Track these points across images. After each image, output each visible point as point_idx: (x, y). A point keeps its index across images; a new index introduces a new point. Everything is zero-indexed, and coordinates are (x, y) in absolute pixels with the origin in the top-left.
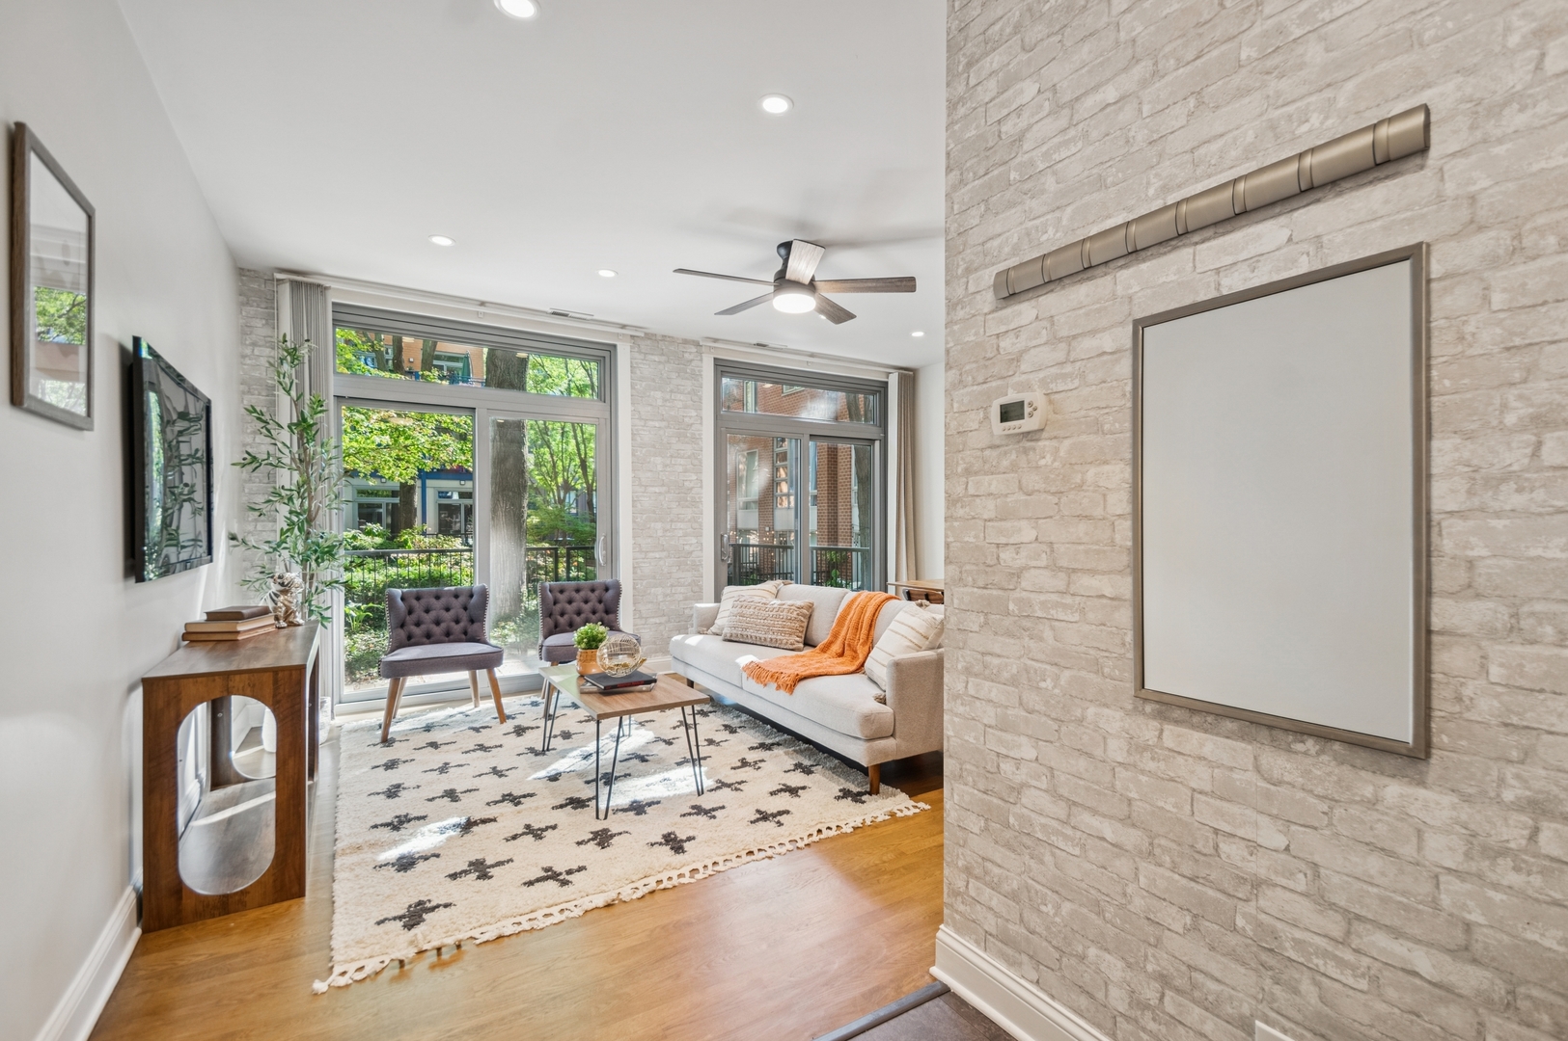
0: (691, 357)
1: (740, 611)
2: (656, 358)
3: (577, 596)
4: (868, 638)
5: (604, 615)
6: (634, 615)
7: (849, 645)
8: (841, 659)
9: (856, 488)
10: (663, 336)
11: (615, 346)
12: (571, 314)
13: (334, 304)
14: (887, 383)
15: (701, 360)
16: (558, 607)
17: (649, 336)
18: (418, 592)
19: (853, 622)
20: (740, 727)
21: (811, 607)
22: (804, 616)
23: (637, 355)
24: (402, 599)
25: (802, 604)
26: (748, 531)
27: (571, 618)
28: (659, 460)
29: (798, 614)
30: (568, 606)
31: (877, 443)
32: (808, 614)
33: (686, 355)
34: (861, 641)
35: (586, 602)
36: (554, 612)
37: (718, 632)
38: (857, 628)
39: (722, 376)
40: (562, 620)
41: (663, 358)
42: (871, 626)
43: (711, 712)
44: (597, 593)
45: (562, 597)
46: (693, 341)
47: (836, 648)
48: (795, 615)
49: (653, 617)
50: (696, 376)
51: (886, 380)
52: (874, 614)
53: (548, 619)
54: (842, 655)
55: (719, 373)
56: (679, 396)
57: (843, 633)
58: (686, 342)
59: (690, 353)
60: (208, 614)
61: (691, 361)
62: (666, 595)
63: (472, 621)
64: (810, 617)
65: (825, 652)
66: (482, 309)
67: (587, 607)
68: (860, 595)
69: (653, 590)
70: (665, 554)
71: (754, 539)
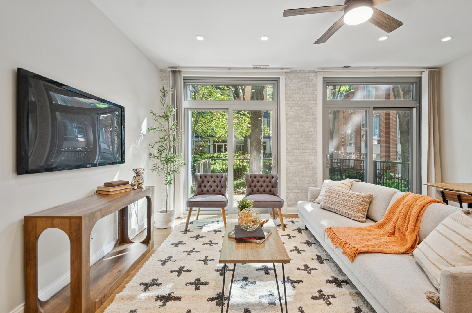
0: (312, 78)
1: (329, 194)
2: (296, 81)
3: (261, 180)
4: (415, 228)
5: (271, 188)
6: (287, 188)
7: (399, 229)
8: (392, 239)
9: (400, 136)
10: (299, 71)
11: (279, 78)
12: (260, 67)
13: (184, 77)
14: (421, 77)
15: (317, 79)
16: (253, 184)
17: (293, 72)
18: (205, 175)
19: (401, 215)
20: (326, 259)
21: (371, 198)
22: (366, 202)
23: (288, 80)
24: (200, 177)
25: (365, 195)
26: (351, 154)
27: (258, 189)
28: (297, 123)
29: (362, 201)
30: (257, 183)
31: (414, 110)
32: (370, 201)
33: (310, 78)
34: (409, 230)
35: (265, 182)
36: (252, 186)
37: (319, 202)
38: (406, 218)
39: (327, 85)
40: (255, 189)
41: (299, 80)
42: (417, 220)
43: (313, 243)
44: (269, 179)
45: (255, 180)
46: (313, 71)
47: (389, 228)
48: (360, 201)
49: (295, 190)
50: (315, 86)
51: (420, 76)
52: (420, 212)
53: (249, 188)
54: (393, 234)
55: (326, 84)
56: (306, 96)
57: (394, 219)
58: (310, 72)
59: (312, 76)
60: (105, 183)
61: (312, 80)
62: (300, 181)
63: (222, 187)
64: (371, 203)
65: (380, 228)
66: (229, 71)
67: (265, 184)
68: (407, 195)
69: (295, 178)
70: (300, 163)
71: (353, 157)
